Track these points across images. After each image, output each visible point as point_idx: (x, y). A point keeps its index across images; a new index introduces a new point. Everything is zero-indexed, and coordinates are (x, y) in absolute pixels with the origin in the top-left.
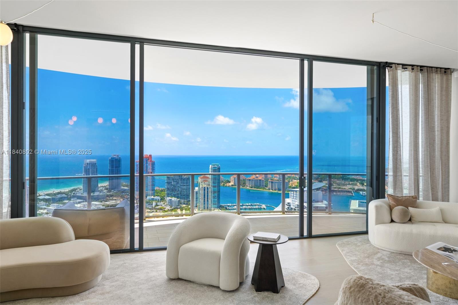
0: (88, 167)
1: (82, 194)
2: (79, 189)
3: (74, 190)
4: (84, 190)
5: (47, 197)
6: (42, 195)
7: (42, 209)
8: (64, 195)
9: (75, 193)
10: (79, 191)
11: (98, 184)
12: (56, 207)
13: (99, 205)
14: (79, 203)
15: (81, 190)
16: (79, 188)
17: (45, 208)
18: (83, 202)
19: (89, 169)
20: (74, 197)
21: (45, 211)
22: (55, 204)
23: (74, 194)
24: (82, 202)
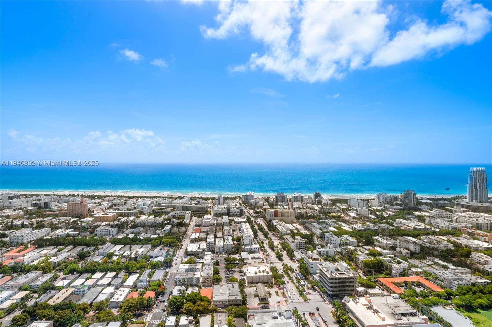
0: (475, 176)
1: (467, 203)
2: (463, 198)
3: (459, 198)
4: (469, 200)
5: (429, 201)
6: (424, 199)
7: (424, 211)
8: (446, 202)
9: (459, 201)
10: (464, 200)
11: (487, 195)
12: (438, 212)
13: (489, 217)
14: (464, 211)
15: (466, 198)
16: (462, 196)
17: (427, 212)
18: (469, 211)
19: (476, 178)
20: (458, 205)
21: (427, 214)
22: (437, 209)
23: (457, 201)
24: (467, 211)
